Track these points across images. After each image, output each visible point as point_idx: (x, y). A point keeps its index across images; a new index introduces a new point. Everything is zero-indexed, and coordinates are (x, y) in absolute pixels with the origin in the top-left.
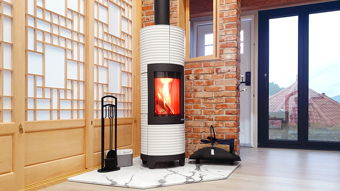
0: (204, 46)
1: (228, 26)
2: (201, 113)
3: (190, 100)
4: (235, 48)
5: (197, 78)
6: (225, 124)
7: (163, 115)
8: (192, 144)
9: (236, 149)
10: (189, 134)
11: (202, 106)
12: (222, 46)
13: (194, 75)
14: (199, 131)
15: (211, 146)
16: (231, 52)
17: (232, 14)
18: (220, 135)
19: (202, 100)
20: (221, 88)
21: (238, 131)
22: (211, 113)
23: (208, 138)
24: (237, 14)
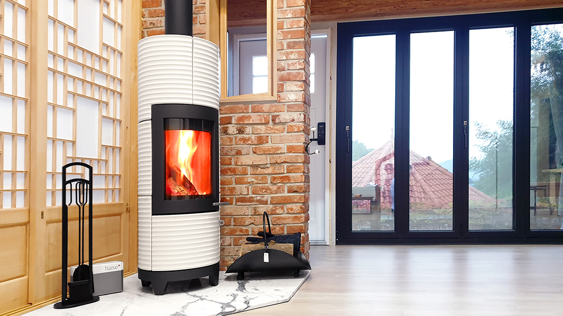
0: (251, 76)
1: (291, 44)
2: (248, 192)
3: (230, 169)
4: (302, 83)
5: (241, 131)
6: (287, 209)
7: (180, 197)
8: (232, 246)
9: (303, 250)
10: (227, 229)
11: (250, 179)
12: (282, 79)
13: (236, 126)
14: (244, 222)
15: (264, 247)
16: (295, 88)
17: (297, 25)
18: (278, 228)
19: (249, 170)
20: (281, 148)
21: (307, 219)
22: (264, 191)
23: (260, 234)
24: (306, 24)
